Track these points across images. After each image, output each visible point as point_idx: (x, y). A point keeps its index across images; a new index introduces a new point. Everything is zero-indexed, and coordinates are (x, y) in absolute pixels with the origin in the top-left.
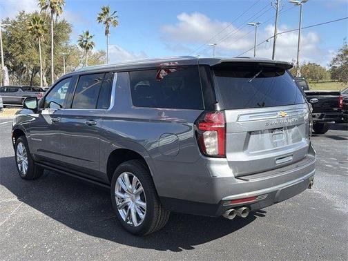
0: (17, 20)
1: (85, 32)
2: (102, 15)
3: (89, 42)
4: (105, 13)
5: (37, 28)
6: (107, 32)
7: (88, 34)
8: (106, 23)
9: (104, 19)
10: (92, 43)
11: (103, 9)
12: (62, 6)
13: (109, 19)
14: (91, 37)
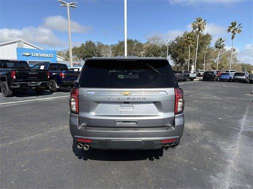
0: (182, 36)
1: (219, 38)
2: (231, 27)
3: (222, 44)
4: (233, 26)
5: (189, 40)
6: (233, 38)
7: (221, 40)
8: (233, 32)
9: (232, 30)
10: (223, 45)
11: (232, 24)
12: (204, 26)
13: (235, 29)
14: (223, 41)
